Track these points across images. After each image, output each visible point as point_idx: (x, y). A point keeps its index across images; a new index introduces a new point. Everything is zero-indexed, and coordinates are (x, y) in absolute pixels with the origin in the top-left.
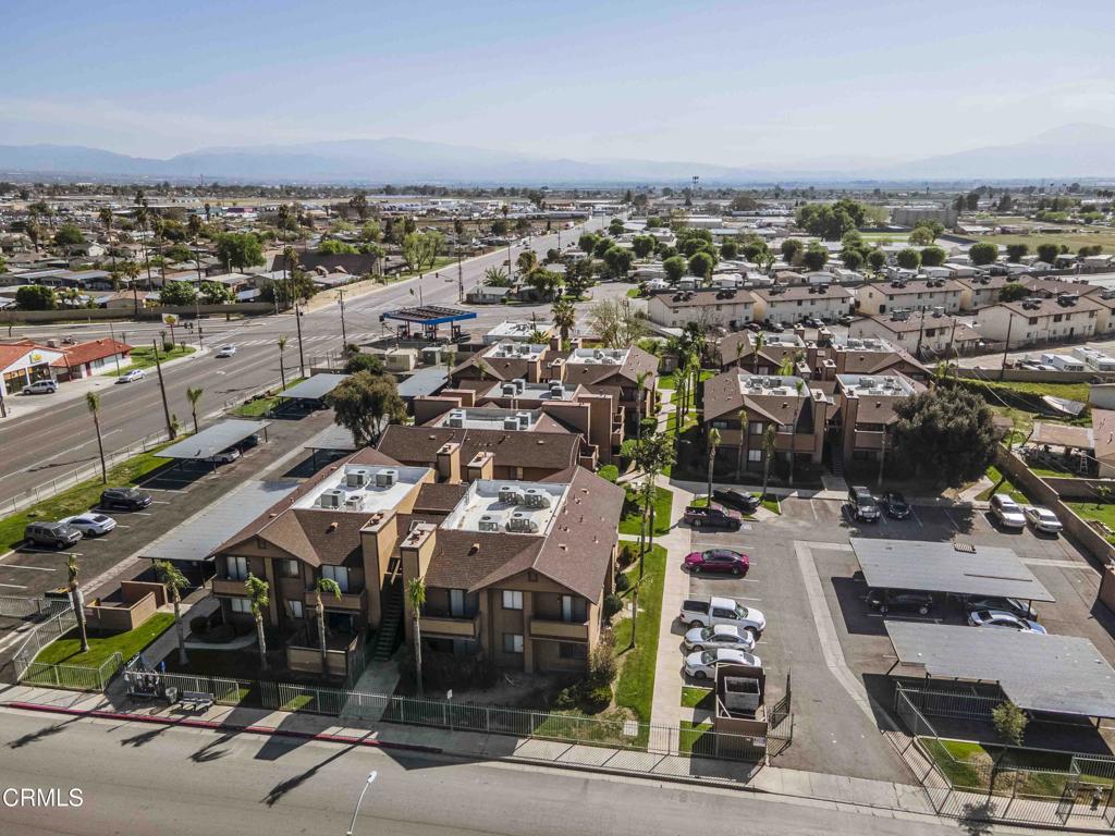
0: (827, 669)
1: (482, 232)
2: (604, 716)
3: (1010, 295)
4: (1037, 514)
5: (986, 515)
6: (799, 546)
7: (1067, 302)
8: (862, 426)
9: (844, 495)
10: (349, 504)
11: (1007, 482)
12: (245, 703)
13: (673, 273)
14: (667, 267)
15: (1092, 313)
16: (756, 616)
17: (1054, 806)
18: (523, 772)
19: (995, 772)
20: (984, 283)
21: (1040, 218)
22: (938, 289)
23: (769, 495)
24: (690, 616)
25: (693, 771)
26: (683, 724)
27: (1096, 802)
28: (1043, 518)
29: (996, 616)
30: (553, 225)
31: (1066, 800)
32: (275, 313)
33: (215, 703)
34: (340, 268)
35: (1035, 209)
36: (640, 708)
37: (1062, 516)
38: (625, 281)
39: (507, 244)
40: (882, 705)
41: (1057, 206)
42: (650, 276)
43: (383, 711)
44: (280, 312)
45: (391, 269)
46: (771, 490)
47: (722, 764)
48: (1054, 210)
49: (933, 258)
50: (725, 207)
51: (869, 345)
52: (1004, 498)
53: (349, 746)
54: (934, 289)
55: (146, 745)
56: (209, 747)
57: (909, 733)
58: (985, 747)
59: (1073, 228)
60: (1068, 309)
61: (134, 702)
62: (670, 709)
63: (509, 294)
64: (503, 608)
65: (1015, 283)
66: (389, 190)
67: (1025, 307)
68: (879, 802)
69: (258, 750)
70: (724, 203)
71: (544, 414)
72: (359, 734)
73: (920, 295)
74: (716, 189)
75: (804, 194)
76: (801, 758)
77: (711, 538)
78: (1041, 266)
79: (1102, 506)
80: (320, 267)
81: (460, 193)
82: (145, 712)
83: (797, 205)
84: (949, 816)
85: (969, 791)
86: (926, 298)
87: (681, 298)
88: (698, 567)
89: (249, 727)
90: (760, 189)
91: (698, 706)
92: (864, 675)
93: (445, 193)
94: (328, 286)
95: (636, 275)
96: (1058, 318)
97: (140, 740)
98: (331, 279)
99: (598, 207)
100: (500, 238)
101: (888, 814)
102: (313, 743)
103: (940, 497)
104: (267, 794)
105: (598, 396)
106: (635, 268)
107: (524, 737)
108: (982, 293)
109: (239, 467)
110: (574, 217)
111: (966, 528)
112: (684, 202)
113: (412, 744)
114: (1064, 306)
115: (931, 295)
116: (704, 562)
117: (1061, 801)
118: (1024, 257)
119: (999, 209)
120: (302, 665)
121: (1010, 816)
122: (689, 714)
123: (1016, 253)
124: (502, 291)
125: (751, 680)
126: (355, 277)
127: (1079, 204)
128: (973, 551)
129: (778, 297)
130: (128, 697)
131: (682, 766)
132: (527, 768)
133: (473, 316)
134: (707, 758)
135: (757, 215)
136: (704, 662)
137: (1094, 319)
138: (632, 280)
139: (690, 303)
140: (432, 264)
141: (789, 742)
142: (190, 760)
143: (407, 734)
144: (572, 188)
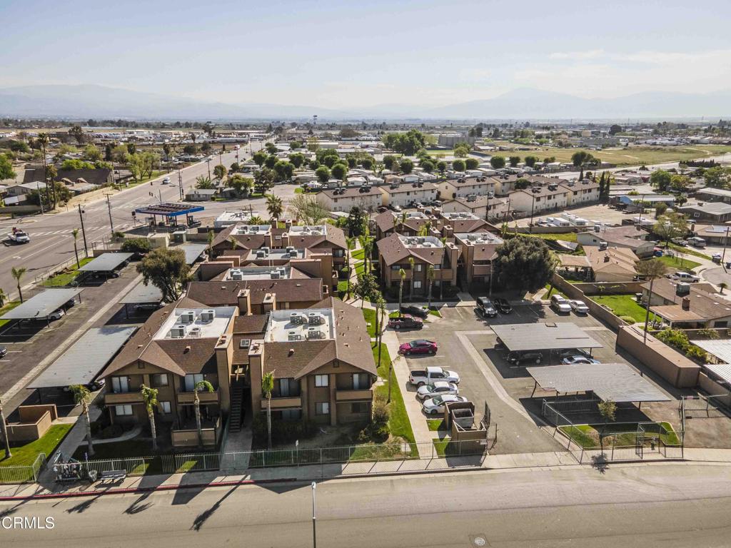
0: (500, 400)
1: (177, 152)
2: (388, 443)
3: (521, 186)
4: (576, 303)
5: (550, 307)
6: (458, 334)
7: (552, 188)
8: (477, 262)
9: (474, 303)
10: (192, 333)
11: (553, 289)
12: (149, 472)
13: (323, 177)
14: (318, 173)
15: (565, 194)
16: (453, 375)
17: (633, 450)
18: (351, 483)
19: (601, 437)
20: (506, 179)
21: (516, 142)
22: (483, 183)
23: (432, 307)
24: (417, 380)
25: (450, 465)
26: (434, 440)
27: (653, 446)
28: (579, 305)
29: (577, 359)
30: (226, 147)
31: (638, 447)
32: (41, 213)
33: (127, 476)
34: (81, 179)
35: (513, 137)
36: (407, 435)
37: (588, 303)
38: (290, 183)
39: (198, 160)
40: (535, 414)
41: (523, 135)
42: (307, 180)
43: (248, 462)
44: (45, 212)
45: (120, 179)
46: (432, 304)
47: (464, 458)
48: (522, 137)
49: (472, 165)
50: (335, 135)
51: (464, 216)
52: (558, 297)
53: (234, 487)
54: (481, 183)
55: (86, 511)
56: (135, 503)
57: (554, 426)
58: (592, 426)
59: (534, 147)
60: (554, 192)
61: (64, 486)
62: (424, 434)
63: (216, 194)
64: (316, 387)
65: (521, 178)
66: (91, 123)
67: (533, 191)
68: (551, 464)
69: (172, 500)
70: (335, 133)
71: (292, 268)
72: (239, 478)
73: (474, 186)
74: (325, 124)
75: (381, 127)
76: (505, 448)
77: (409, 335)
78: (528, 169)
79: (602, 297)
80: (65, 179)
81: (148, 126)
82: (76, 490)
83: (379, 134)
84: (587, 464)
85: (593, 449)
86: (477, 188)
87: (338, 192)
88: (408, 352)
89: (159, 487)
90: (352, 124)
91: (439, 429)
92: (520, 399)
93: (136, 126)
94: (78, 193)
95: (297, 179)
96: (549, 197)
97: (81, 508)
98: (78, 187)
99: (252, 135)
100: (193, 157)
101: (557, 468)
102: (207, 489)
103: (525, 300)
104: (192, 524)
105: (323, 254)
106: (296, 175)
107: (346, 463)
108: (506, 184)
109: (67, 322)
110: (237, 142)
111: (542, 315)
112: (308, 132)
113: (275, 478)
114: (552, 191)
115: (480, 186)
116: (412, 348)
117: (636, 447)
118: (519, 164)
119: (493, 136)
120: (183, 442)
121: (615, 459)
122: (436, 435)
123: (514, 161)
124: (211, 192)
125: (466, 410)
126: (97, 185)
127: (534, 134)
128: (556, 326)
129: (395, 191)
130: (58, 484)
131: (443, 464)
132: (353, 480)
133: (202, 209)
134: (455, 456)
135: (357, 140)
136: (435, 404)
137: (566, 198)
138: (295, 182)
139: (344, 195)
140: (150, 175)
141: (495, 440)
142: (126, 514)
143: (270, 473)
144: (228, 122)
